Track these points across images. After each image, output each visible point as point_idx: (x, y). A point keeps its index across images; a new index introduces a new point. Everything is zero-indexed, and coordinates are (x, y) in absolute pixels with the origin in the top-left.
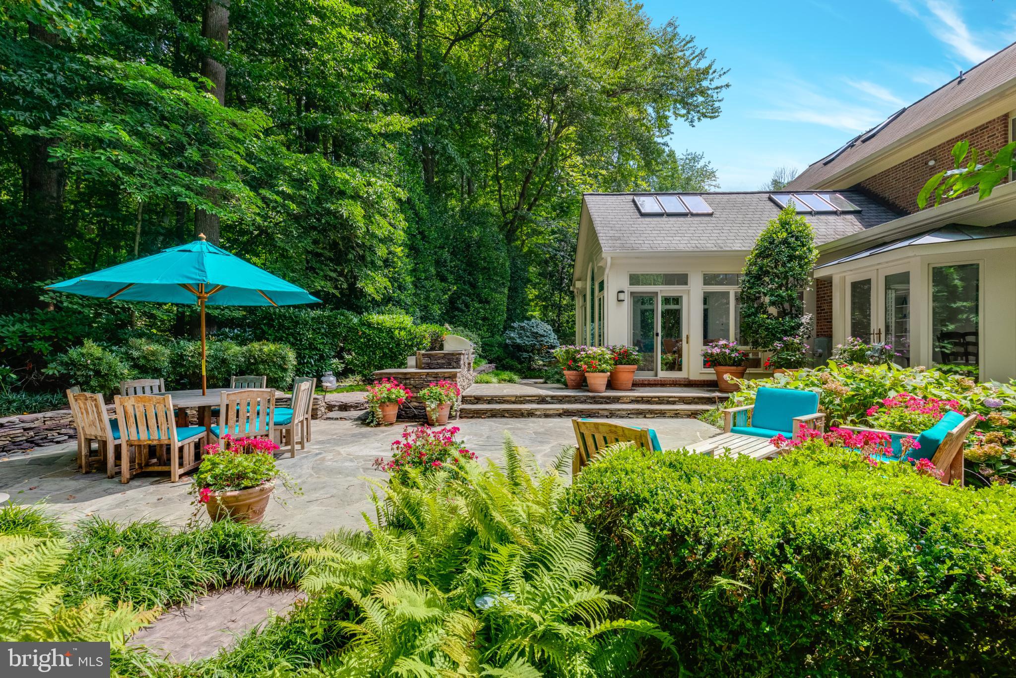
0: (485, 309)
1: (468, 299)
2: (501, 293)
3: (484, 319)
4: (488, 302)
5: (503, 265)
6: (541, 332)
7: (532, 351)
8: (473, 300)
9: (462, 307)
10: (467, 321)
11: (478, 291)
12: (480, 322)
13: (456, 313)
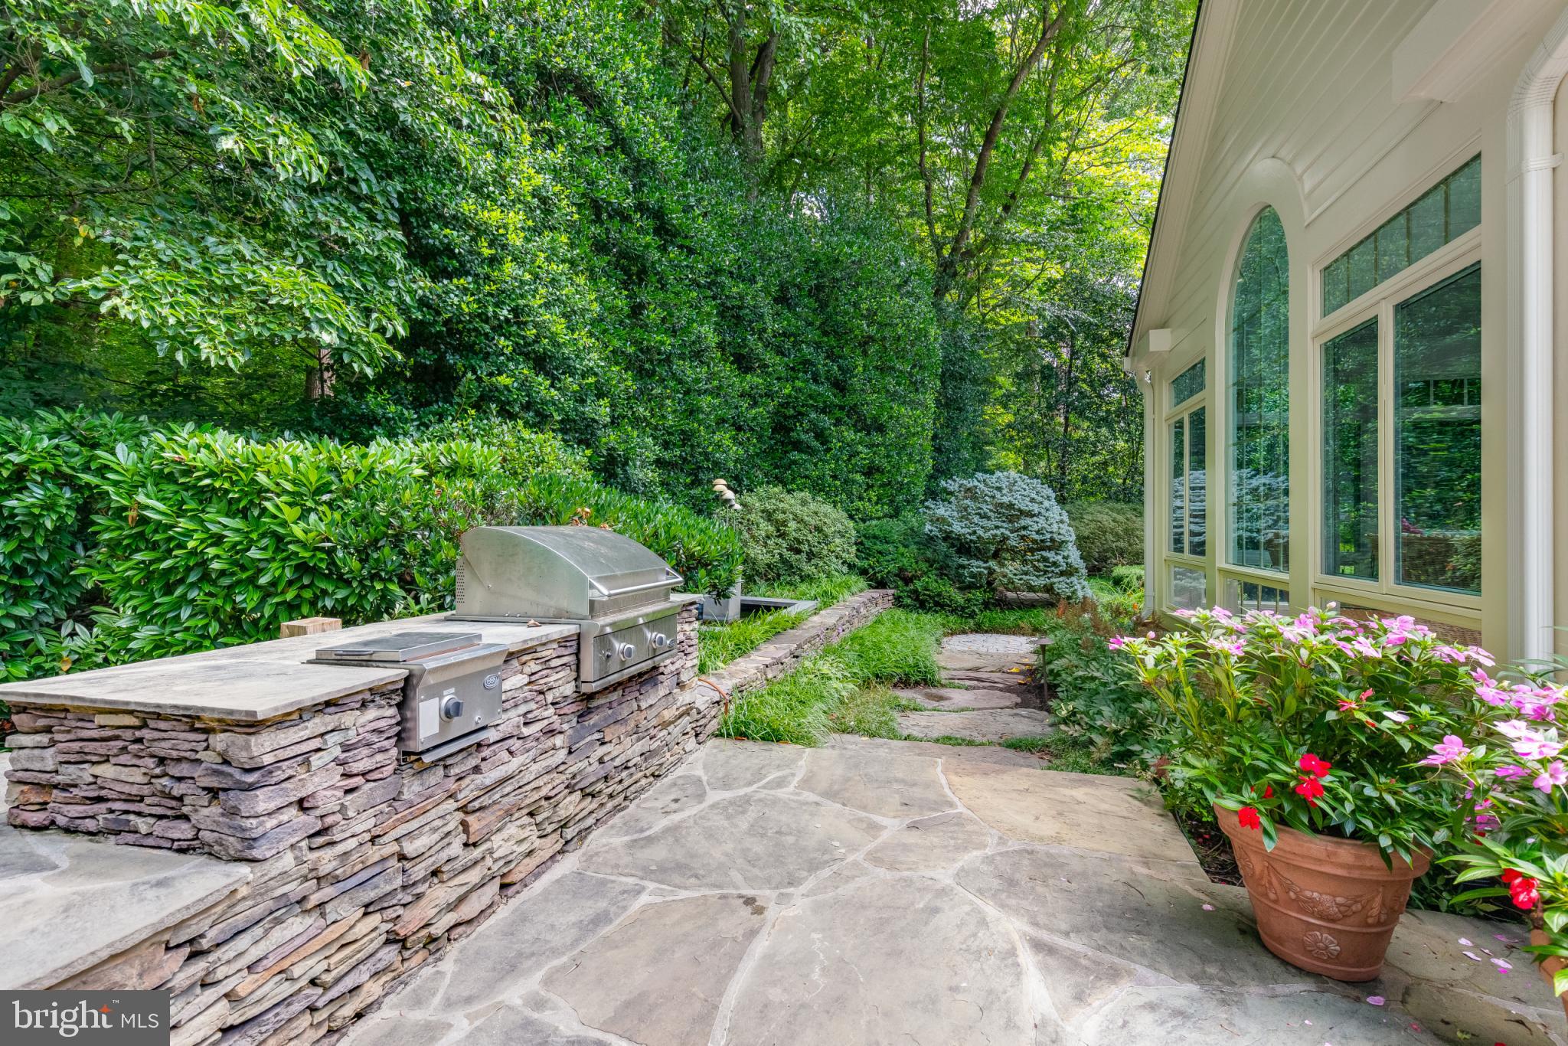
0: (870, 446)
1: (826, 421)
2: (913, 404)
3: (870, 471)
4: (881, 429)
5: (921, 334)
6: (1024, 505)
7: (996, 555)
8: (838, 422)
9: (808, 438)
10: (821, 477)
11: (851, 400)
12: (859, 477)
13: (795, 455)
